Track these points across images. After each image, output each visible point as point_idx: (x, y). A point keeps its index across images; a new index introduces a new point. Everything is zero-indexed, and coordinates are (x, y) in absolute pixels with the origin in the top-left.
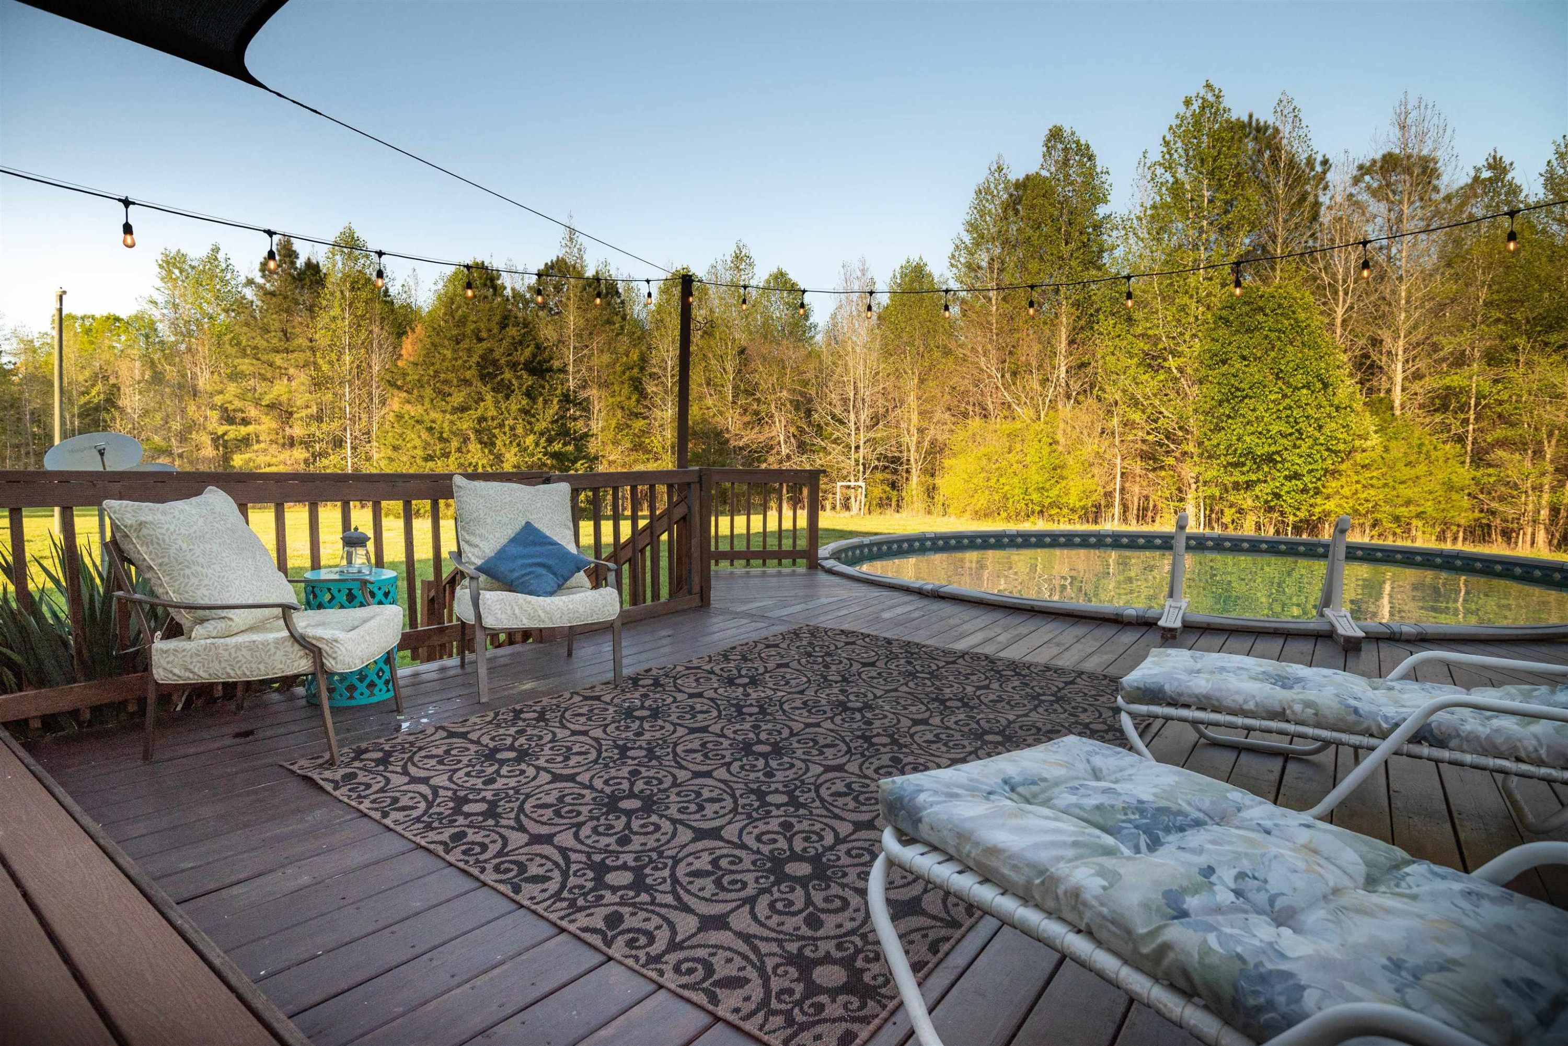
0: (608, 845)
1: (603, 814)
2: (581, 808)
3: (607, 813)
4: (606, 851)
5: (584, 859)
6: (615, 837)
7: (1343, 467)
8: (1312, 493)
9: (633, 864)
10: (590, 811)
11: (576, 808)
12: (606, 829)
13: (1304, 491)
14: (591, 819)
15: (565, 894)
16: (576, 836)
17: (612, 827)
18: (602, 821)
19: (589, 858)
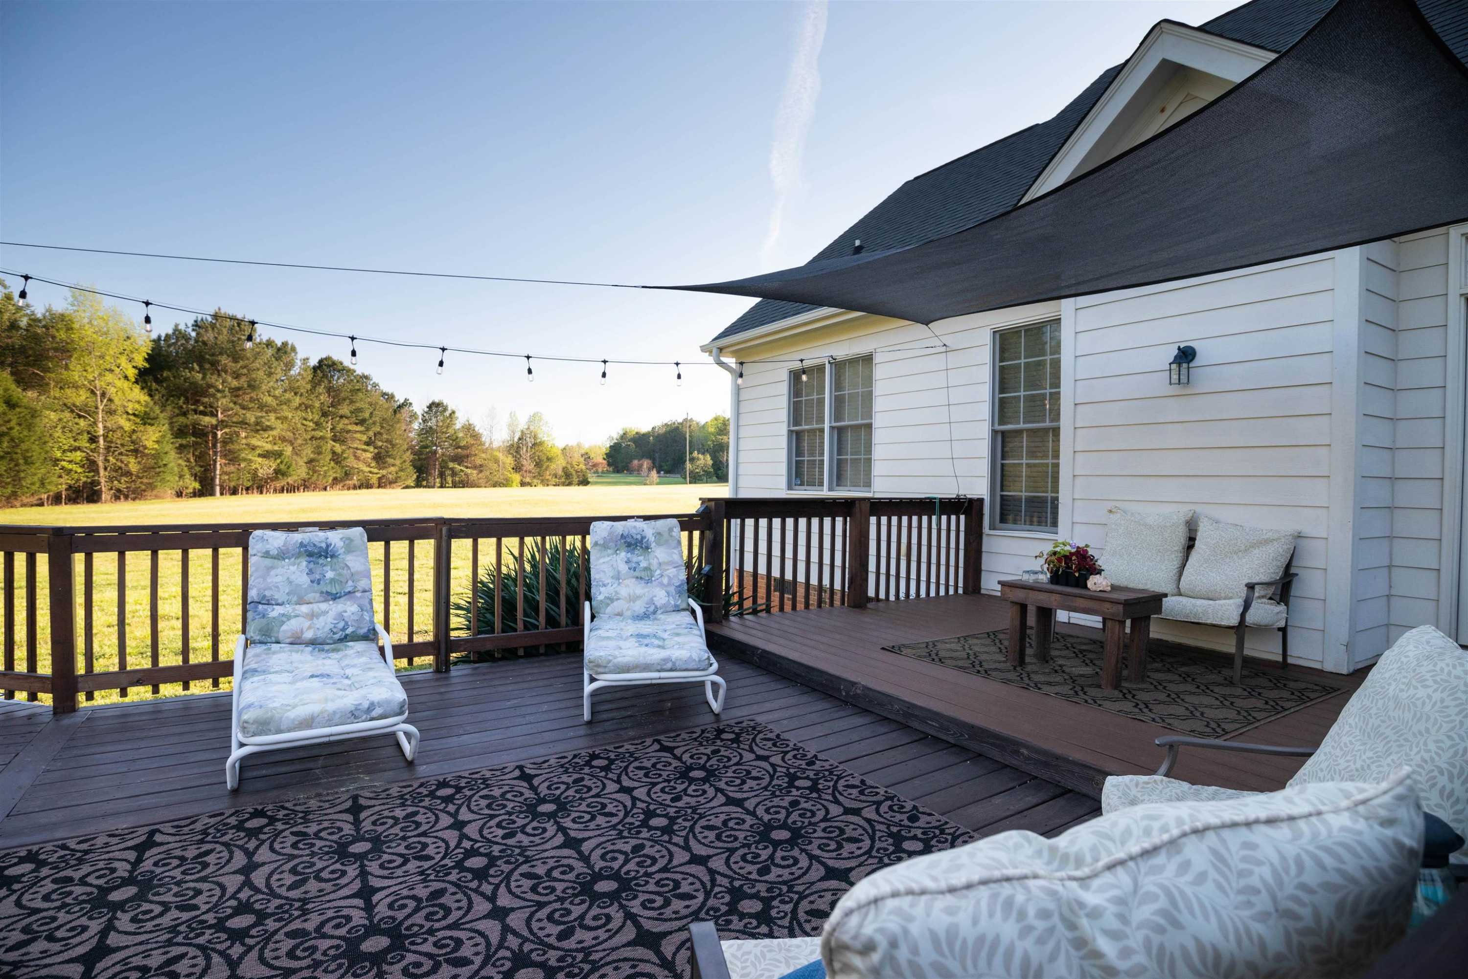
0: (806, 802)
1: (805, 828)
2: (823, 835)
3: (802, 828)
4: (808, 798)
5: (823, 795)
6: (800, 807)
9: (793, 790)
10: (815, 831)
11: (827, 835)
12: (805, 814)
14: (815, 824)
15: (835, 778)
16: (827, 812)
17: (800, 815)
18: (806, 821)
19: (820, 795)
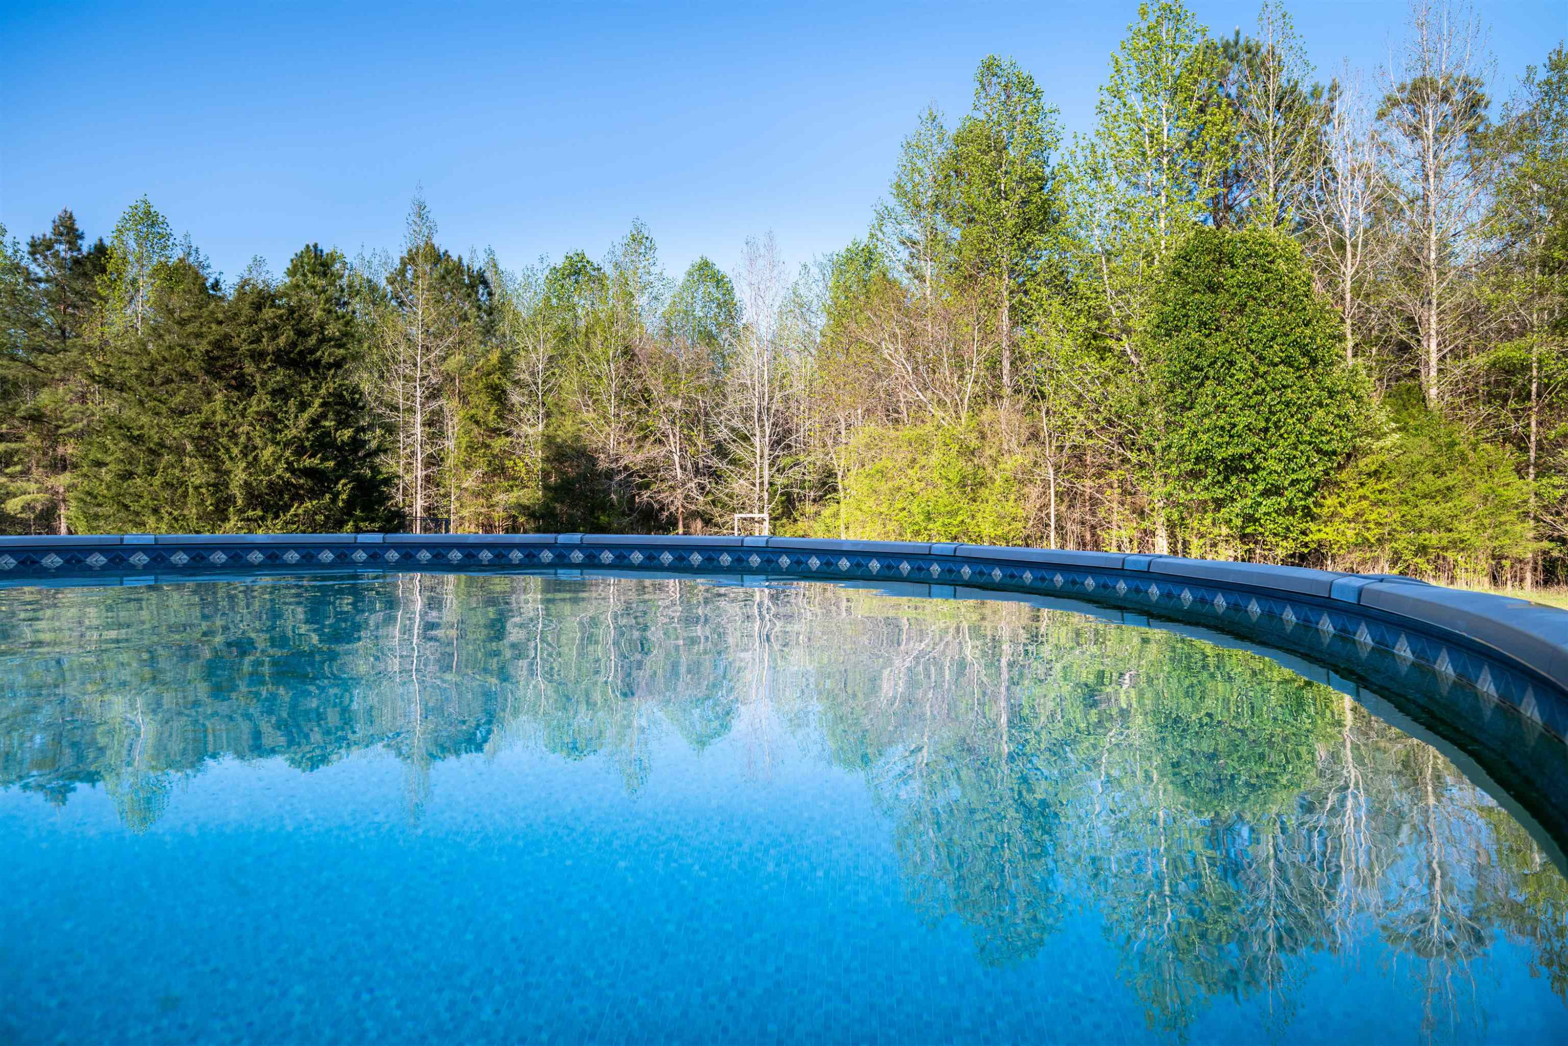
7: (1343, 476)
8: (1300, 513)
13: (1290, 511)
